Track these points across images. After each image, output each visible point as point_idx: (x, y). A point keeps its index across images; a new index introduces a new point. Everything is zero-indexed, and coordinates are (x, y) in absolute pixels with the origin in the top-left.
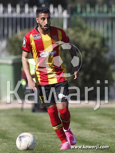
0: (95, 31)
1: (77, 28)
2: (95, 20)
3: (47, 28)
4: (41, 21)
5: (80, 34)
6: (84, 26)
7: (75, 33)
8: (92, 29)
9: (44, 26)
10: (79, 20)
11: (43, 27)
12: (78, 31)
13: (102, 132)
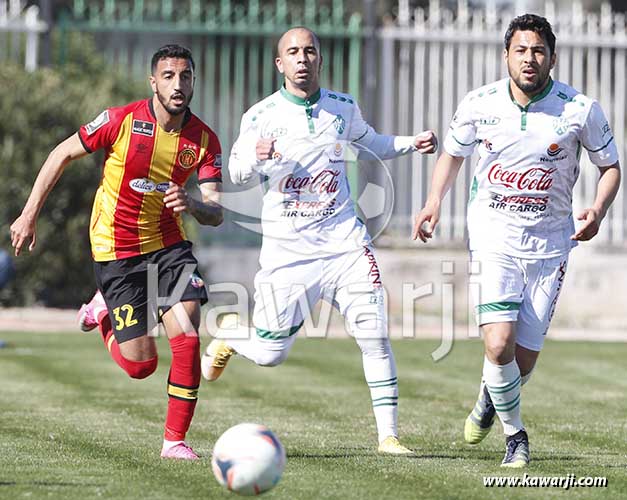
0: (129, 80)
1: (70, 68)
2: (132, 41)
3: (180, 102)
4: (163, 82)
5: (79, 88)
6: (96, 61)
7: (63, 86)
8: (122, 73)
9: (172, 98)
10: (78, 41)
11: (168, 99)
12: (73, 77)
13: (150, 419)
